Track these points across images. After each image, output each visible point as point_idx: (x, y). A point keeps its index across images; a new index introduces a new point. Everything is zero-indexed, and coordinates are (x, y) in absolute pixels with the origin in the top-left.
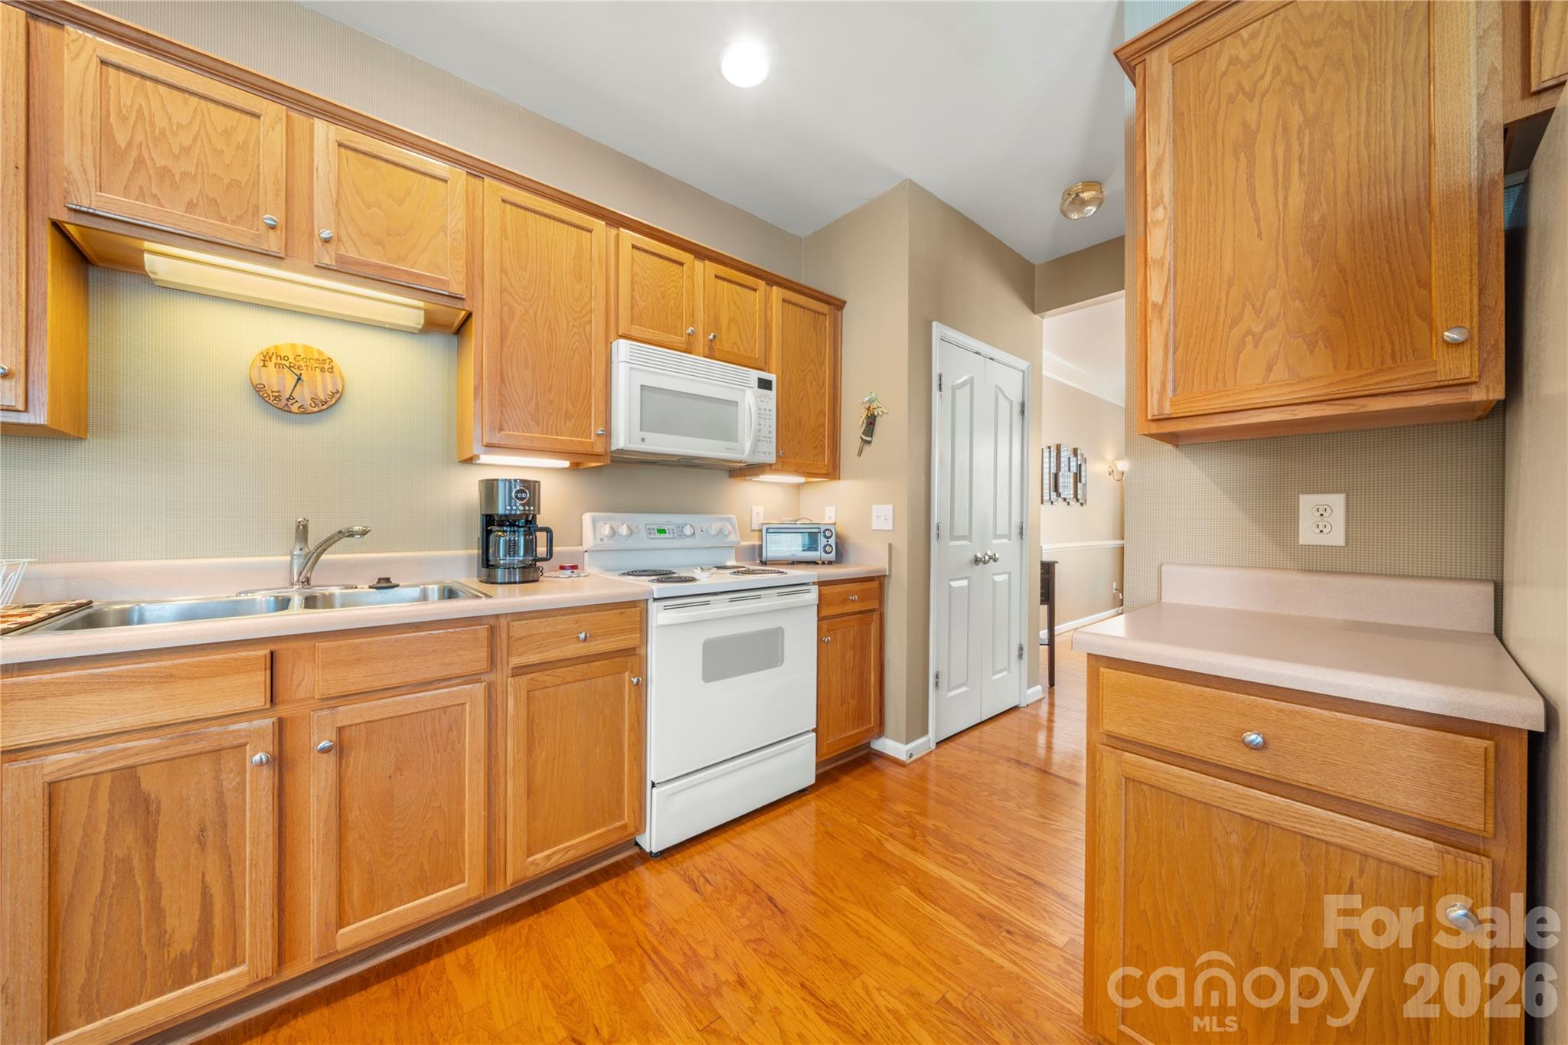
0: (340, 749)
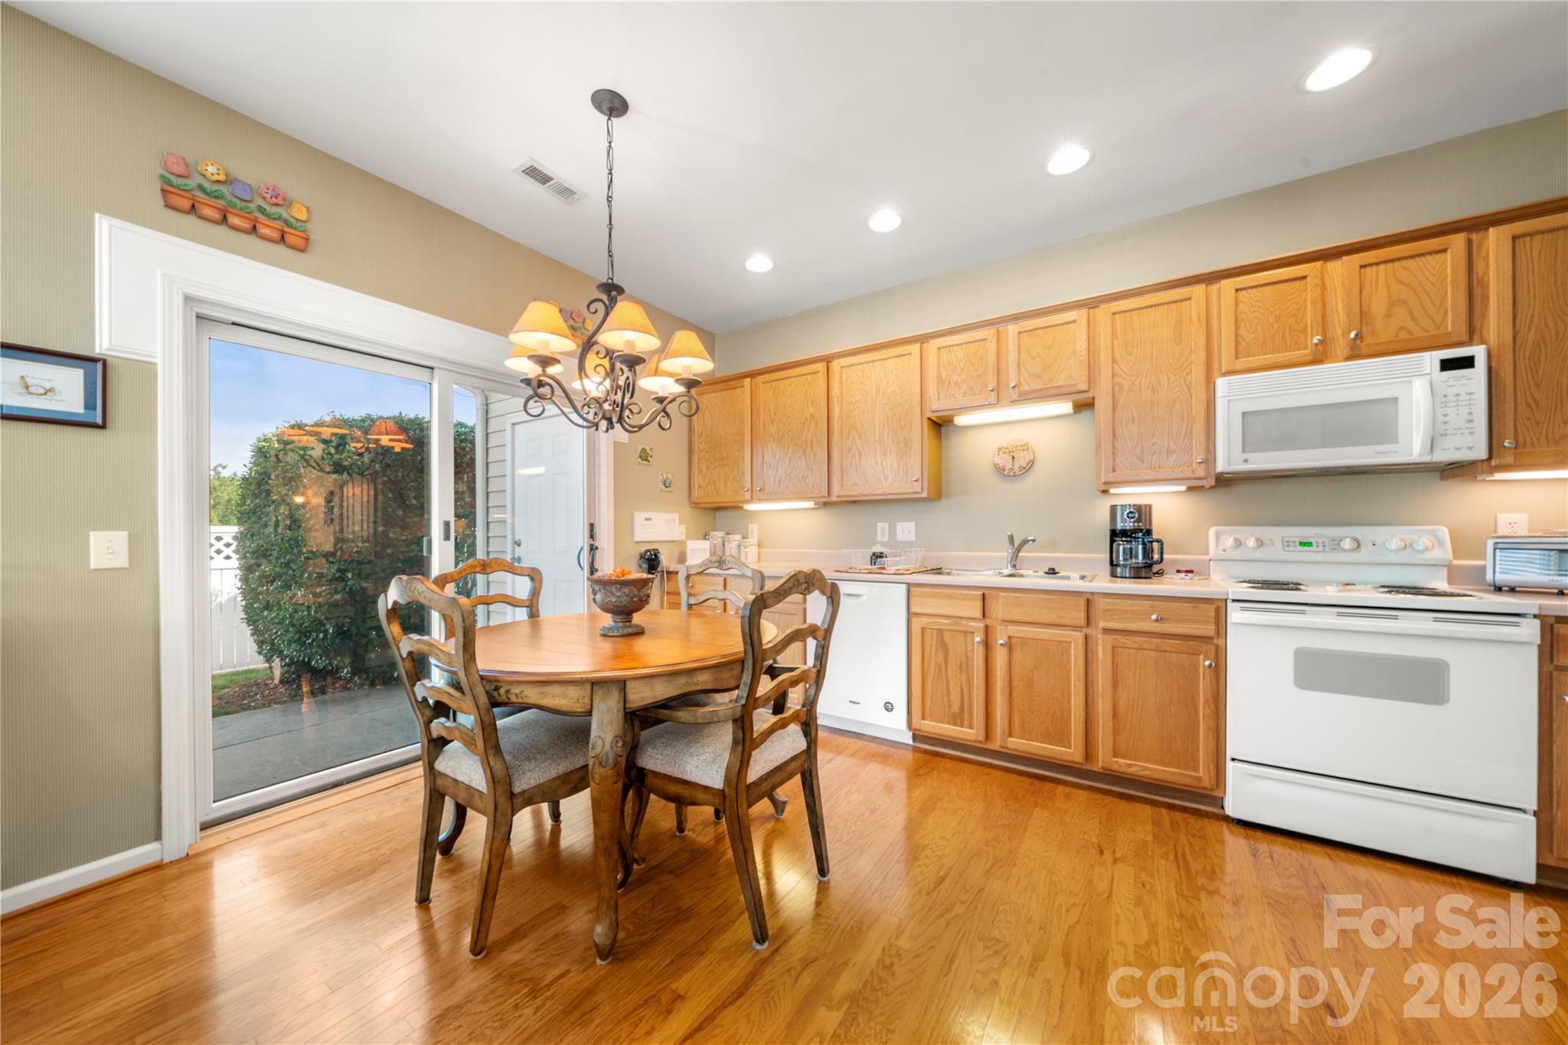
0: (1010, 645)
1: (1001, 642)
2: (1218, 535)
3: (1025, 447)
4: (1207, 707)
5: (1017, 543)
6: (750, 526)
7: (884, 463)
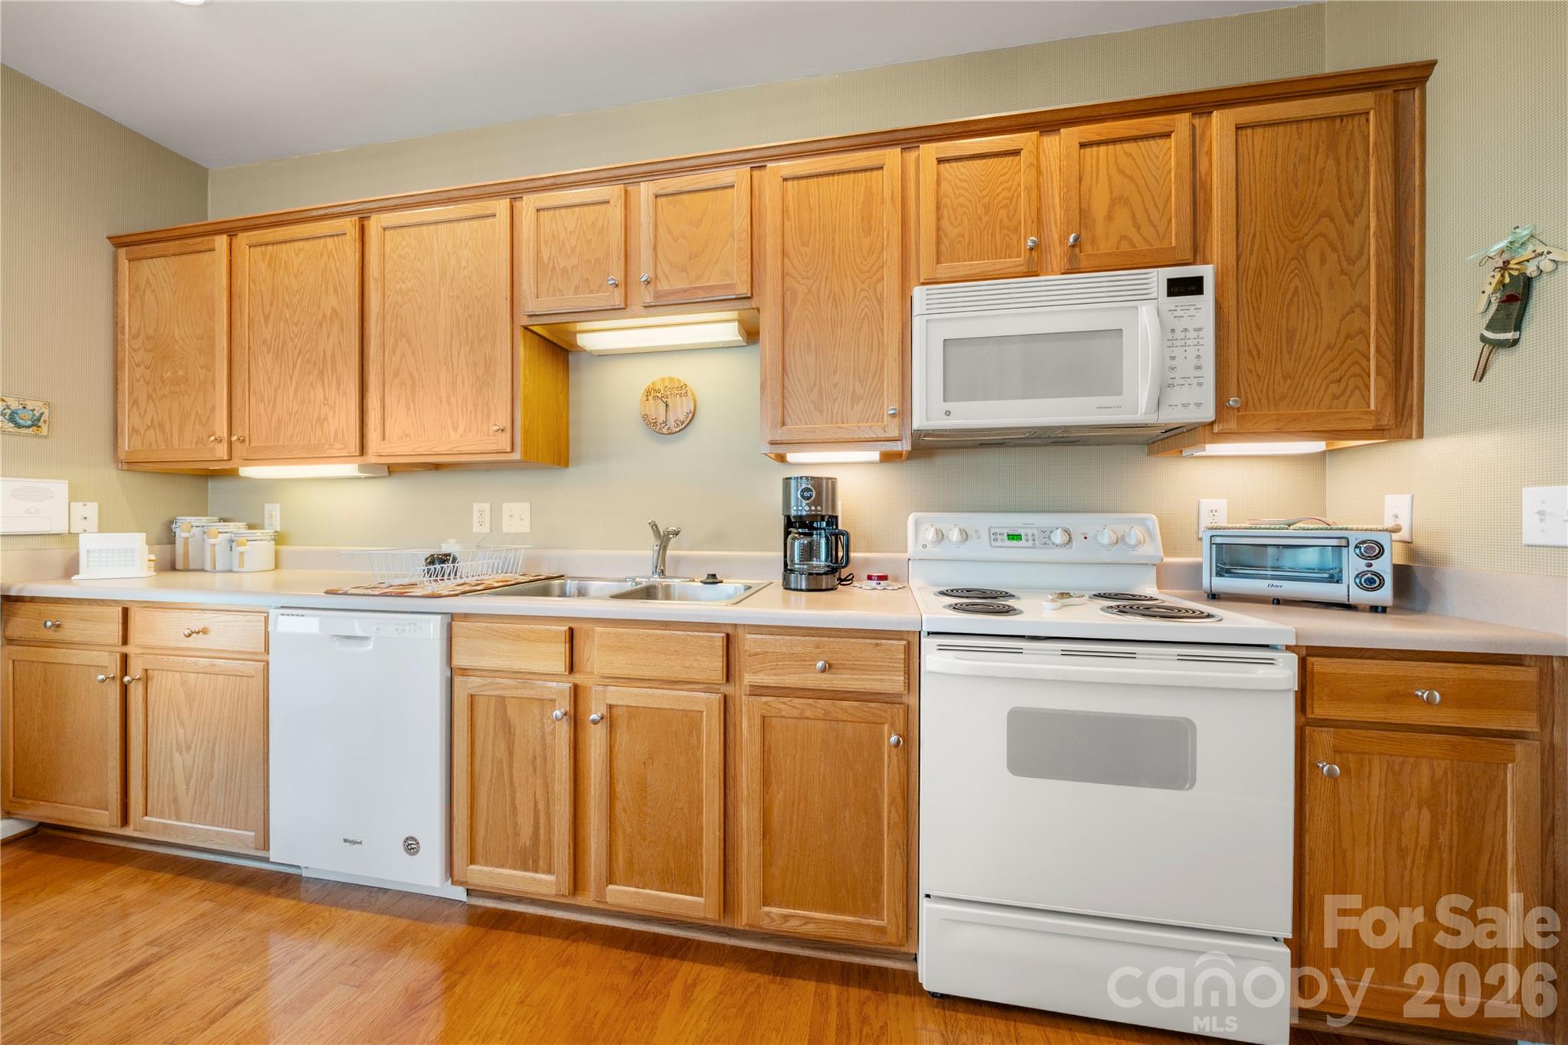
0: (610, 721)
1: (593, 717)
2: (917, 524)
3: (683, 390)
4: (893, 809)
5: (664, 533)
6: (268, 507)
7: (453, 400)
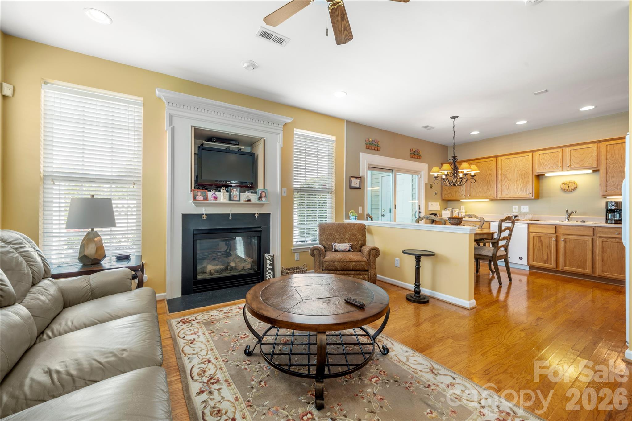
0: (565, 241)
1: (562, 240)
3: (574, 183)
5: (569, 212)
6: (462, 206)
7: (518, 188)
